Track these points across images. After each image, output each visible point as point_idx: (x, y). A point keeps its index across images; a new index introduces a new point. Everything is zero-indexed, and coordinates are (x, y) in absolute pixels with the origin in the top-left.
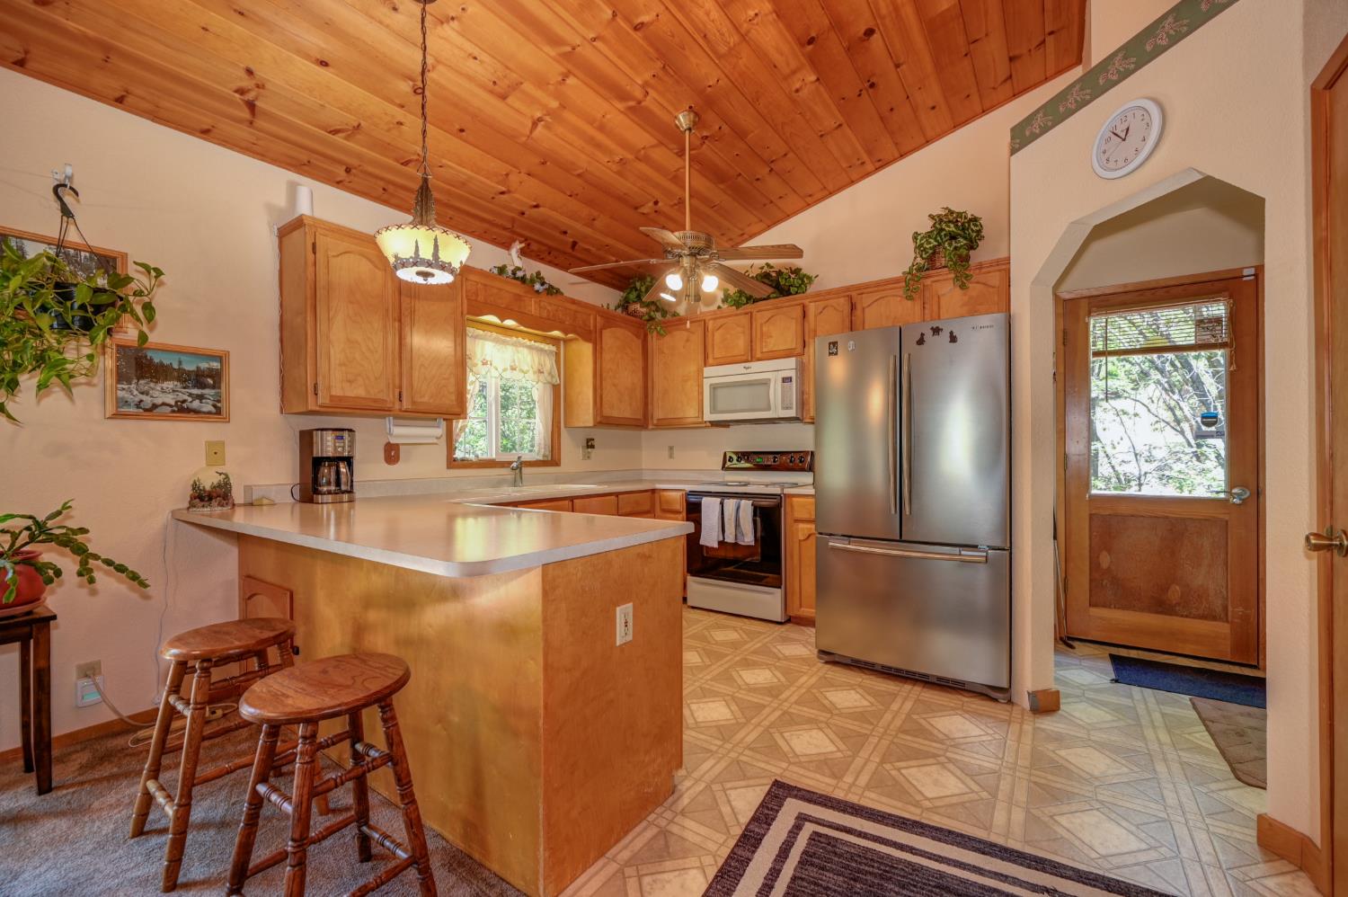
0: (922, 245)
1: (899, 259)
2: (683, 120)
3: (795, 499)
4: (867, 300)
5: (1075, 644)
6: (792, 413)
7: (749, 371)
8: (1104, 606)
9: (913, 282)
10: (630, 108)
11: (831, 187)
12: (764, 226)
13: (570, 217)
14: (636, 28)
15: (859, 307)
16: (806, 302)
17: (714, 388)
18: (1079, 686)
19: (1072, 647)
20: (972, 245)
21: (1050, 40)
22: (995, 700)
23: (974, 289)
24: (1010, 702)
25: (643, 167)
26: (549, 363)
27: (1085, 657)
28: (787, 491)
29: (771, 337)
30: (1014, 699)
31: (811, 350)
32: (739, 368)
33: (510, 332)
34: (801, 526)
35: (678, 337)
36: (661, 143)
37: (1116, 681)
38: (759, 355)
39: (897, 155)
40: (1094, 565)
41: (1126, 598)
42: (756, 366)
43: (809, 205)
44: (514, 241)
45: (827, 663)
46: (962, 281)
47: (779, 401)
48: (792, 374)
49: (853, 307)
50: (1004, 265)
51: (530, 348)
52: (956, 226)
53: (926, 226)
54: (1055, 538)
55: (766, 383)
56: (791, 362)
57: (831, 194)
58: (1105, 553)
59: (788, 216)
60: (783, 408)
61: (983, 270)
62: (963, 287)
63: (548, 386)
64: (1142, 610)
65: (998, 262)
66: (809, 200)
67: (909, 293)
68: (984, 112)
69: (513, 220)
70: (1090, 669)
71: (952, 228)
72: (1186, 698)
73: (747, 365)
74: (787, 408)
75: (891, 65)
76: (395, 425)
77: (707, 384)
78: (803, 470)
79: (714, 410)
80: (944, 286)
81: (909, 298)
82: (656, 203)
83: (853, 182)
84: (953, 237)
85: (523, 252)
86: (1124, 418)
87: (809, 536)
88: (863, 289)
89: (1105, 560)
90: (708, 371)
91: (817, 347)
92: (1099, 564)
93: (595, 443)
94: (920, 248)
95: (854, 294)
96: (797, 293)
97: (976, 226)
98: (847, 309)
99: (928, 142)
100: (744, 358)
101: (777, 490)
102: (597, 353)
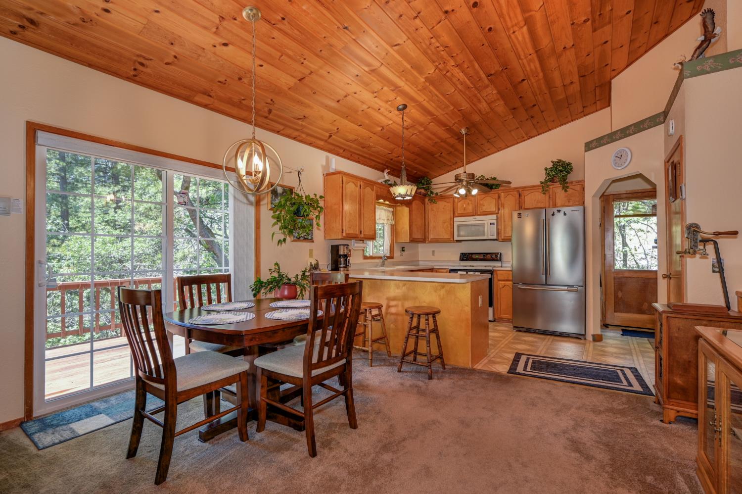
0: (548, 173)
1: (539, 177)
2: (463, 131)
3: (498, 272)
4: (526, 193)
5: (609, 326)
6: (495, 237)
7: (475, 220)
8: (620, 312)
9: (544, 187)
10: (447, 129)
11: (508, 145)
12: (479, 158)
13: (407, 160)
14: (459, 111)
15: (523, 195)
16: (500, 192)
17: (459, 226)
18: (610, 336)
19: (608, 327)
20: (568, 173)
21: (598, 102)
22: (580, 339)
23: (570, 191)
24: (585, 339)
25: (443, 144)
26: (390, 215)
27: (612, 330)
28: (494, 269)
29: (484, 206)
30: (587, 338)
31: (502, 211)
32: (471, 218)
33: (380, 204)
34: (501, 282)
35: (441, 204)
36: (452, 137)
37: (623, 335)
38: (479, 213)
39: (537, 134)
40: (616, 296)
41: (628, 309)
42: (478, 218)
43: (499, 151)
44: (386, 169)
45: (517, 331)
46: (565, 188)
47: (490, 232)
48: (495, 222)
49: (520, 195)
50: (582, 183)
51: (385, 210)
52: (563, 167)
53: (550, 165)
54: (601, 286)
55: (483, 225)
56: (494, 217)
57: (508, 147)
58: (620, 292)
59: (489, 155)
60: (491, 235)
61: (573, 184)
62: (566, 191)
63: (390, 225)
64: (634, 313)
65: (579, 181)
66: (499, 149)
67: (544, 192)
68: (572, 120)
69: (387, 161)
70: (614, 333)
71: (561, 168)
72: (646, 339)
73: (474, 217)
74: (492, 235)
75: (540, 112)
76: (356, 243)
77: (456, 224)
78: (497, 260)
79: (459, 236)
80: (557, 189)
81: (544, 193)
82: (441, 153)
83: (518, 143)
84: (561, 171)
85: (389, 173)
86: (640, 234)
87: (505, 286)
88: (525, 188)
89: (620, 294)
90: (456, 219)
91: (505, 212)
92: (618, 296)
93: (405, 249)
94: (547, 174)
95: (520, 190)
96: (495, 188)
97: (570, 167)
98: (517, 196)
99: (550, 130)
100: (472, 214)
101: (491, 268)
102: (411, 212)
